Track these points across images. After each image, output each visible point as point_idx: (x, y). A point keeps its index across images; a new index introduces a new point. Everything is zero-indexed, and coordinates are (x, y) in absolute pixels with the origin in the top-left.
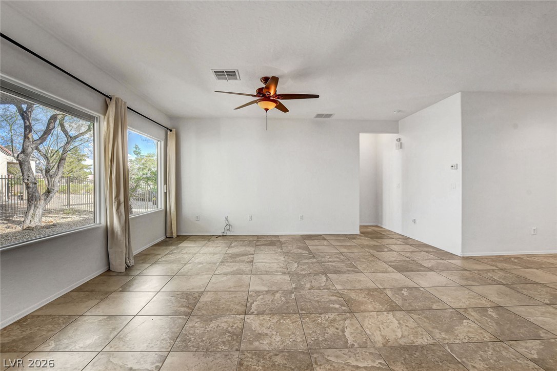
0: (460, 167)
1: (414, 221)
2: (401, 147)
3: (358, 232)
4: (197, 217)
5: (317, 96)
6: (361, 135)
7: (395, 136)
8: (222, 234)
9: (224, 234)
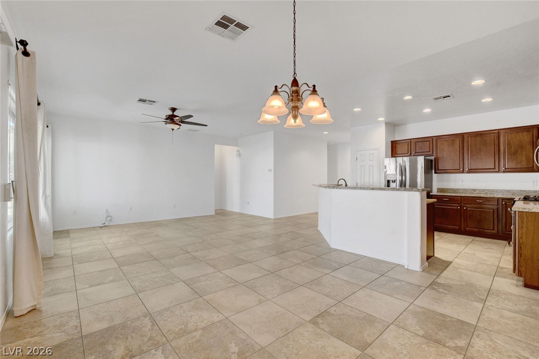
0: (273, 170)
1: (248, 203)
2: (240, 156)
3: (214, 214)
4: (75, 211)
5: (206, 126)
6: (215, 145)
7: (236, 148)
8: (103, 225)
9: (105, 225)
